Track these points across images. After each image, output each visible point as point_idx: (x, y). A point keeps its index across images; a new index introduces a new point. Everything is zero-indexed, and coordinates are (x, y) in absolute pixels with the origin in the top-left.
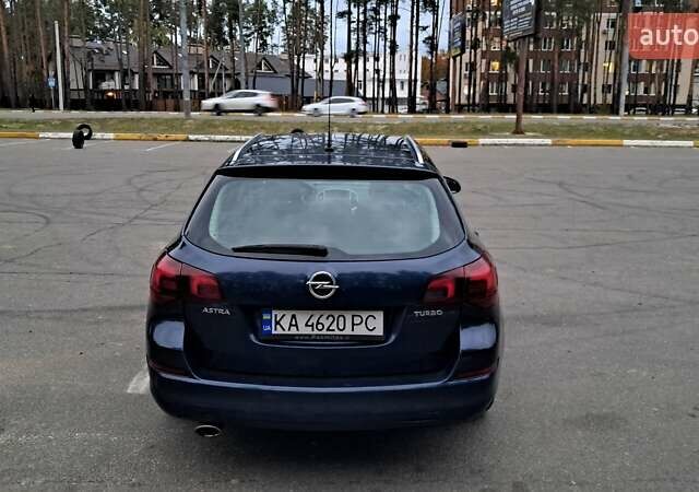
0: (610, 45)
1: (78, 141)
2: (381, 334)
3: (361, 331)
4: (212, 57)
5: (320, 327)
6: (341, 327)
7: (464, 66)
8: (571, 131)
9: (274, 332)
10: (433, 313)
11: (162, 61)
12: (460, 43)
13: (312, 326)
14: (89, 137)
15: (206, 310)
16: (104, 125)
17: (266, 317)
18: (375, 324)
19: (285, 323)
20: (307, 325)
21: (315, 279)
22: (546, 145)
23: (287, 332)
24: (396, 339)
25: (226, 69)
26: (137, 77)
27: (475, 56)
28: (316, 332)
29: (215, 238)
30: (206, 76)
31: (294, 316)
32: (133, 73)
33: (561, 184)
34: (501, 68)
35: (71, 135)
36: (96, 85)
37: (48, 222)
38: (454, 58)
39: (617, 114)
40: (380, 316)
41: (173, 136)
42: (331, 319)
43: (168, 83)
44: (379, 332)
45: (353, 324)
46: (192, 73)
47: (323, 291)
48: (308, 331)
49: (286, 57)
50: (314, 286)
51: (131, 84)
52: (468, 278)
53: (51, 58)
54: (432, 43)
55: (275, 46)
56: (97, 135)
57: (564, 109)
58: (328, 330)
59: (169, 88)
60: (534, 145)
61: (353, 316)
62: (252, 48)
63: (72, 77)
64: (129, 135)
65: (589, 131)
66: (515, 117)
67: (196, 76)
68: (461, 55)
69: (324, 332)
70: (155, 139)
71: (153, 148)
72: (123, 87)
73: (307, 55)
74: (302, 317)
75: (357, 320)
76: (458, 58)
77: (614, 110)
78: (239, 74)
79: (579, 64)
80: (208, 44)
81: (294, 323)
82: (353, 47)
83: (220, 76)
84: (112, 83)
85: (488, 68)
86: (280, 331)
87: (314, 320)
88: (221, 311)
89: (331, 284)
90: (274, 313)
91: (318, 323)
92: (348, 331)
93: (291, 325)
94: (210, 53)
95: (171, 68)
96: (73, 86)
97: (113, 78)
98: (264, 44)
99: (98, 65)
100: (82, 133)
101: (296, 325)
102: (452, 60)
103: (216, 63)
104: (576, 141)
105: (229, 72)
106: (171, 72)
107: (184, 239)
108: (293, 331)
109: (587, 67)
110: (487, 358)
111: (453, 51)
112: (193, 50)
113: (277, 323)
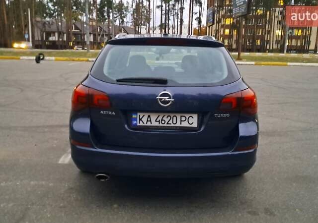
0: (279, 22)
1: (38, 60)
2: (196, 126)
3: (185, 124)
4: (99, 26)
5: (163, 122)
6: (175, 122)
7: (213, 31)
8: (263, 59)
9: (138, 124)
10: (225, 115)
11: (76, 28)
12: (212, 20)
13: (159, 121)
14: (43, 59)
15: (102, 112)
16: (50, 54)
17: (134, 116)
18: (193, 121)
19: (145, 119)
20: (156, 121)
21: (161, 96)
22: (252, 65)
23: (145, 125)
24: (204, 129)
25: (105, 32)
26: (65, 35)
27: (219, 26)
28: (161, 125)
29: (106, 75)
30: (97, 35)
31: (149, 116)
32: (64, 33)
33: (262, 79)
34: (230, 32)
35: (34, 58)
36: (47, 38)
37: (22, 91)
38: (209, 27)
39: (283, 53)
40: (195, 117)
41: (82, 59)
42: (169, 118)
43: (80, 38)
44: (195, 125)
45: (181, 121)
46: (90, 34)
47: (165, 102)
48: (157, 124)
49: (133, 27)
50: (160, 99)
51: (62, 38)
52: (244, 98)
53: (26, 26)
54: (199, 20)
55: (128, 22)
56: (47, 58)
57: (259, 51)
58: (168, 123)
59: (80, 40)
60: (247, 65)
61: (181, 116)
62: (117, 23)
63: (36, 34)
64: (61, 58)
65: (271, 59)
66: (238, 53)
67: (92, 35)
68: (212, 25)
69: (165, 125)
70: (73, 60)
71: (72, 63)
72: (59, 39)
73: (142, 26)
74: (154, 117)
75: (183, 119)
76: (211, 27)
77: (281, 51)
78: (112, 34)
79: (265, 31)
80: (98, 21)
81: (149, 120)
82: (163, 22)
83: (103, 35)
84: (54, 37)
85: (224, 32)
86: (141, 124)
87: (160, 118)
88: (110, 113)
89: (170, 98)
90: (138, 114)
91: (162, 120)
92: (178, 124)
93: (147, 121)
94: (98, 25)
95: (81, 31)
96: (36, 38)
97: (54, 35)
98: (123, 22)
99: (48, 29)
100: (39, 57)
101: (150, 121)
102: (208, 28)
103: (101, 29)
104: (266, 63)
105: (107, 33)
106: (80, 33)
107: (90, 76)
108: (149, 124)
109: (269, 32)
110: (252, 141)
111: (209, 24)
112: (91, 23)
113: (140, 120)
